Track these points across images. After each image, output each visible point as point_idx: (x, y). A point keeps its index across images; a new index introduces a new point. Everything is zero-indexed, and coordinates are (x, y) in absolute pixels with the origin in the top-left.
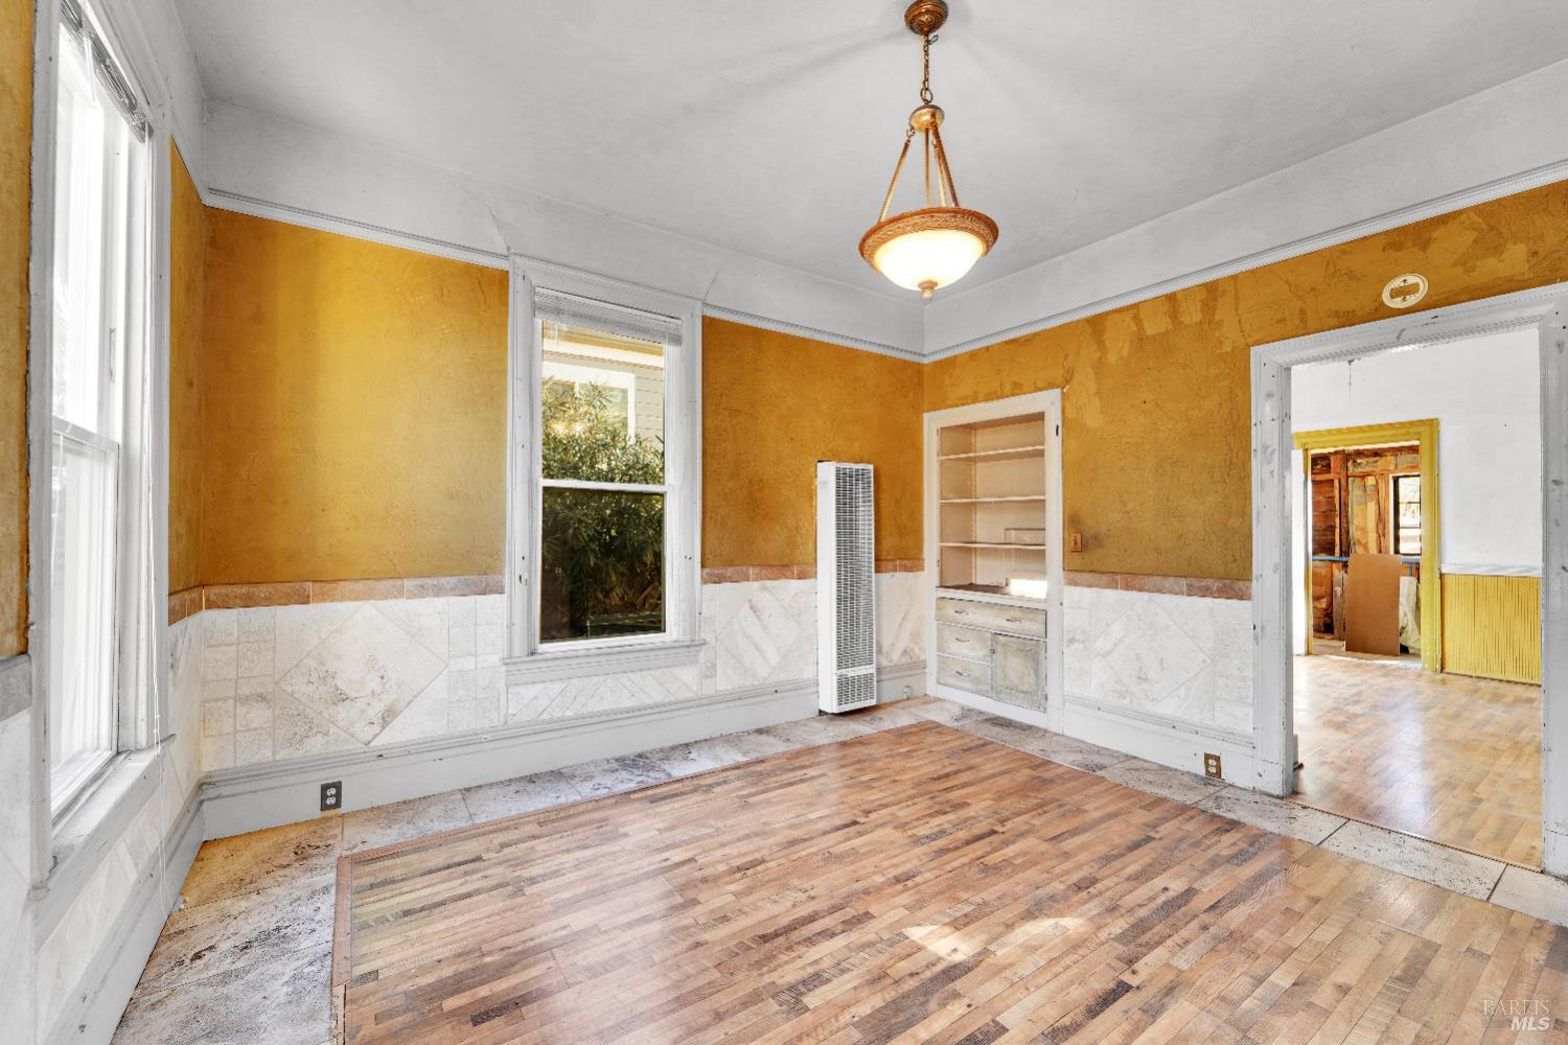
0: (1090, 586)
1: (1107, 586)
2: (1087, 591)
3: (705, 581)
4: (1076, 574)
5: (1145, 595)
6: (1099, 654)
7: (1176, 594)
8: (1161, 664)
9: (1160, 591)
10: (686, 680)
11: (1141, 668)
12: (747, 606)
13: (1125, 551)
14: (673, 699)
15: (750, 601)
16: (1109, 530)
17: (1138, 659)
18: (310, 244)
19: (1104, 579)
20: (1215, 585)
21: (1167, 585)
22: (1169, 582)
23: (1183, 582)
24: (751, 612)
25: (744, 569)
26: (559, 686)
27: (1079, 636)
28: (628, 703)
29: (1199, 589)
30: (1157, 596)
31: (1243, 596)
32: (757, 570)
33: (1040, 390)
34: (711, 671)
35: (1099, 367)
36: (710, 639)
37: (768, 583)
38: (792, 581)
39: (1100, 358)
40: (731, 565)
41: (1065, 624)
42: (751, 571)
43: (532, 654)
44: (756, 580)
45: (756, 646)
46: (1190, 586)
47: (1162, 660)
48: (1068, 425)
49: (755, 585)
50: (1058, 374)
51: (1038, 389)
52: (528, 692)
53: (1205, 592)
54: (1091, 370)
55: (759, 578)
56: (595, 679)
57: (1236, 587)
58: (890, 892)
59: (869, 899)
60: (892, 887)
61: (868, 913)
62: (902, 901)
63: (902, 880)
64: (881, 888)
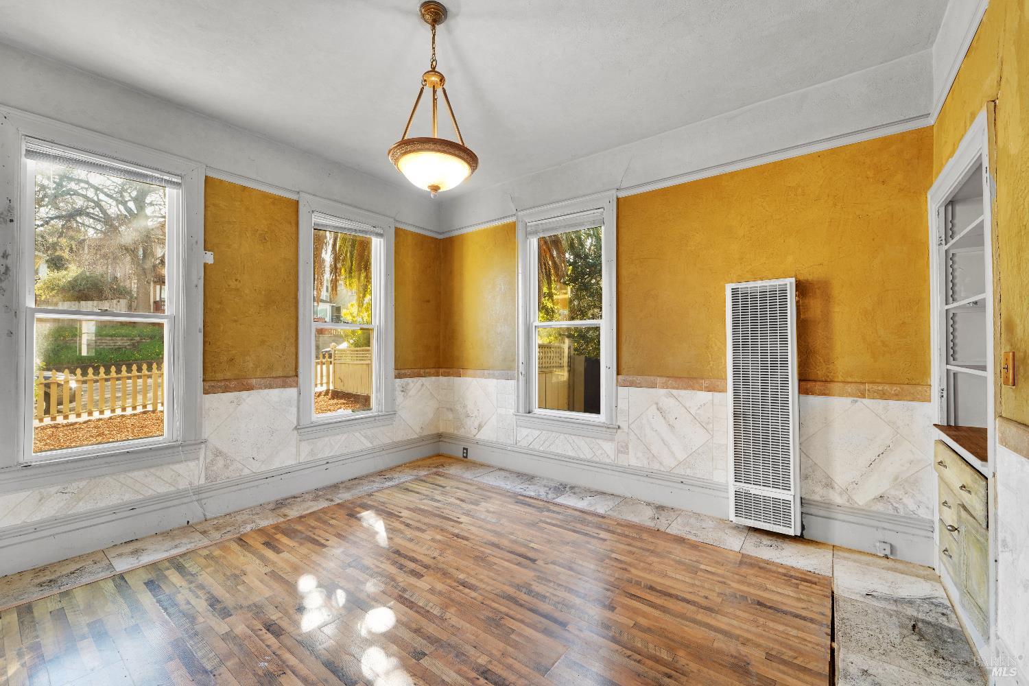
3: (618, 384)
10: (606, 450)
12: (654, 407)
14: (598, 460)
15: (657, 404)
18: (461, 237)
24: (658, 413)
25: (652, 378)
26: (538, 432)
28: (570, 454)
32: (664, 380)
34: (623, 449)
36: (624, 425)
37: (675, 392)
38: (700, 393)
40: (642, 374)
42: (659, 380)
43: (529, 413)
44: (663, 388)
45: (663, 440)
49: (663, 391)
52: (525, 432)
55: (664, 386)
56: (554, 434)
58: (448, 581)
59: (439, 575)
60: (455, 581)
61: (423, 576)
62: (439, 586)
63: (464, 584)
64: (451, 577)
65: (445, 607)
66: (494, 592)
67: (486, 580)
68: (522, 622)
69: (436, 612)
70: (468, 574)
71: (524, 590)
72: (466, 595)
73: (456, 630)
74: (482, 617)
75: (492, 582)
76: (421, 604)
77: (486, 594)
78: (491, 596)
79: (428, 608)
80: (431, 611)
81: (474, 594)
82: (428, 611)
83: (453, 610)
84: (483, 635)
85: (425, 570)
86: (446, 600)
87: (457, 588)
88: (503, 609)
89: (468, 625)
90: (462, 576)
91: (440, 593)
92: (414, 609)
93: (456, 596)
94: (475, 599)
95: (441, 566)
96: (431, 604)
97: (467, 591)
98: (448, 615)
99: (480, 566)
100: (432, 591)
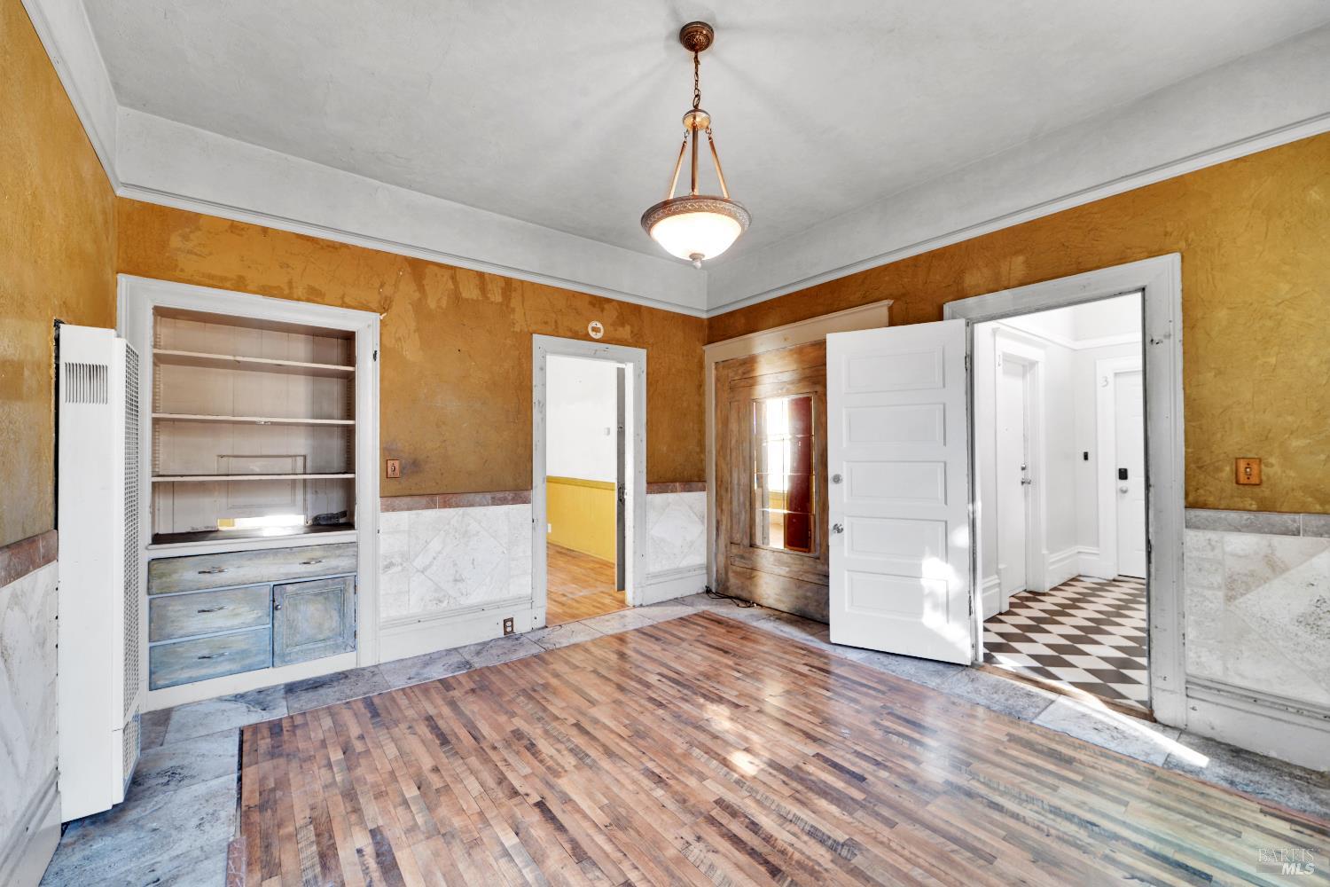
0: (409, 509)
1: (428, 507)
2: (405, 514)
4: (394, 499)
5: (460, 511)
6: (418, 571)
7: (484, 506)
8: (473, 563)
9: (472, 505)
11: (457, 572)
13: (442, 474)
16: (428, 457)
17: (455, 565)
19: (424, 501)
20: (510, 495)
21: (478, 499)
22: (478, 497)
23: (488, 496)
27: (397, 560)
29: (499, 499)
30: (470, 510)
31: (526, 501)
33: (348, 307)
35: (419, 307)
39: (420, 299)
41: (382, 551)
46: (493, 498)
47: (473, 560)
48: (386, 354)
50: (374, 299)
51: (344, 305)
53: (503, 501)
54: (410, 307)
57: (522, 496)
58: (678, 788)
59: (692, 801)
60: (670, 786)
61: (716, 802)
62: (692, 782)
63: (659, 780)
64: (675, 794)
65: (687, 755)
66: (624, 764)
67: (627, 782)
68: (612, 731)
69: (696, 752)
70: (648, 795)
71: (588, 761)
72: (660, 766)
73: (677, 732)
74: (650, 740)
75: (621, 778)
76: (715, 761)
77: (636, 762)
78: (631, 760)
79: (706, 756)
80: (702, 753)
81: (651, 765)
82: (706, 753)
83: (679, 751)
84: (654, 727)
85: (713, 813)
86: (684, 762)
87: (669, 776)
88: (625, 745)
89: (665, 735)
90: (659, 793)
91: (692, 772)
92: (721, 758)
93: (671, 765)
94: (651, 760)
95: (687, 818)
96: (703, 760)
97: (657, 771)
98: (685, 746)
99: (628, 808)
100: (702, 777)
